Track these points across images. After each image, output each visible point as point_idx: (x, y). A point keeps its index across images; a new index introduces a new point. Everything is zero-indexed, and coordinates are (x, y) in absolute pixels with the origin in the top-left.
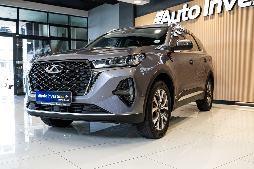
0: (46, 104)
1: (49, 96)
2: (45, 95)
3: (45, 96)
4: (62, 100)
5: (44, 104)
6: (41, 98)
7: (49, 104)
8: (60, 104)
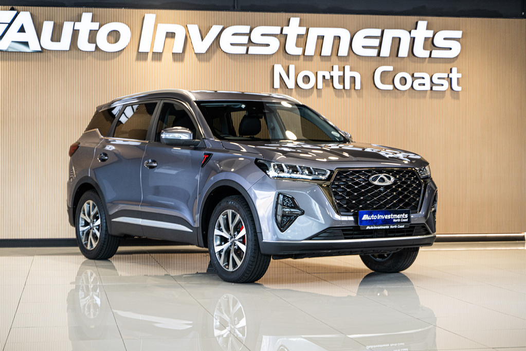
0: (375, 227)
1: (380, 217)
2: (374, 215)
3: (373, 217)
4: (399, 220)
5: (372, 228)
6: (366, 220)
7: (379, 228)
8: (396, 227)
